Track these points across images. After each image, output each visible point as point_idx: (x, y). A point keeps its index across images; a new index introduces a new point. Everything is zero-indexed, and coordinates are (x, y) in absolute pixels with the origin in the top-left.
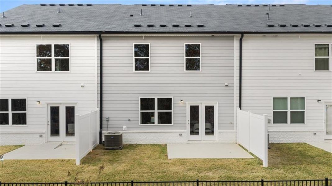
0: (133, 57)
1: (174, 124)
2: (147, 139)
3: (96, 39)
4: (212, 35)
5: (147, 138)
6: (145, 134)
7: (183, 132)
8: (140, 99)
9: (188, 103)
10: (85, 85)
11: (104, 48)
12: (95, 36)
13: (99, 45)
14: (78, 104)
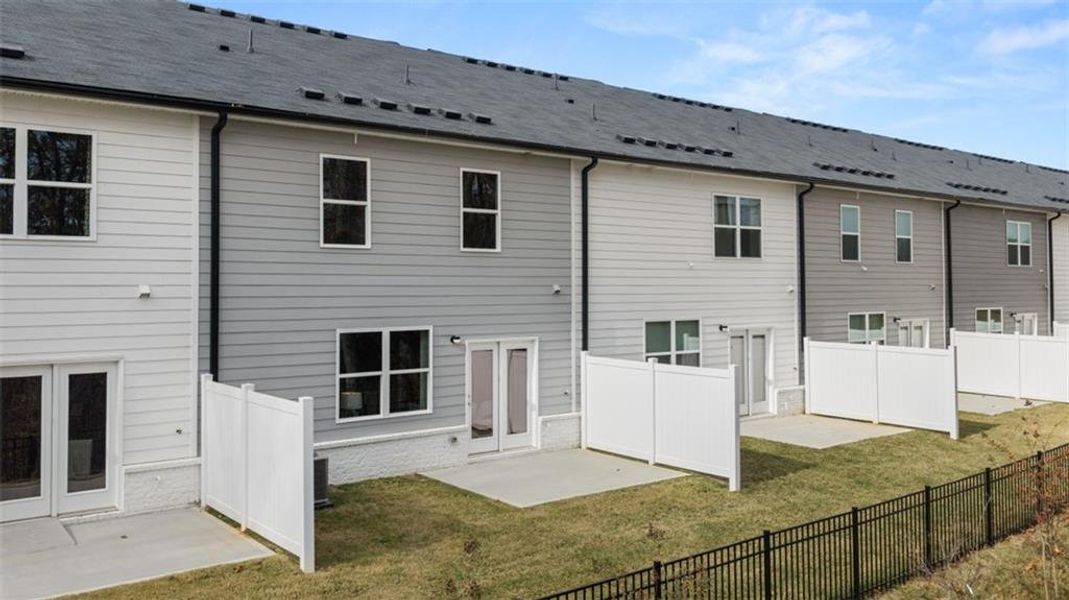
0: (319, 197)
1: (434, 408)
2: (363, 466)
3: (196, 126)
4: (527, 154)
5: (362, 463)
6: (357, 450)
7: (459, 432)
8: (342, 335)
9: (469, 344)
10: (157, 292)
11: (224, 161)
12: (192, 115)
13: (208, 148)
14: (125, 362)
